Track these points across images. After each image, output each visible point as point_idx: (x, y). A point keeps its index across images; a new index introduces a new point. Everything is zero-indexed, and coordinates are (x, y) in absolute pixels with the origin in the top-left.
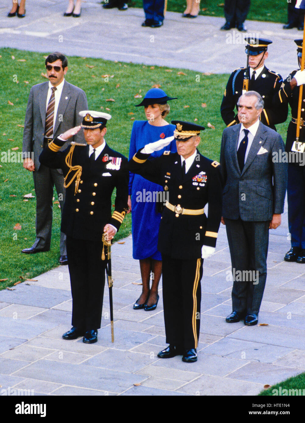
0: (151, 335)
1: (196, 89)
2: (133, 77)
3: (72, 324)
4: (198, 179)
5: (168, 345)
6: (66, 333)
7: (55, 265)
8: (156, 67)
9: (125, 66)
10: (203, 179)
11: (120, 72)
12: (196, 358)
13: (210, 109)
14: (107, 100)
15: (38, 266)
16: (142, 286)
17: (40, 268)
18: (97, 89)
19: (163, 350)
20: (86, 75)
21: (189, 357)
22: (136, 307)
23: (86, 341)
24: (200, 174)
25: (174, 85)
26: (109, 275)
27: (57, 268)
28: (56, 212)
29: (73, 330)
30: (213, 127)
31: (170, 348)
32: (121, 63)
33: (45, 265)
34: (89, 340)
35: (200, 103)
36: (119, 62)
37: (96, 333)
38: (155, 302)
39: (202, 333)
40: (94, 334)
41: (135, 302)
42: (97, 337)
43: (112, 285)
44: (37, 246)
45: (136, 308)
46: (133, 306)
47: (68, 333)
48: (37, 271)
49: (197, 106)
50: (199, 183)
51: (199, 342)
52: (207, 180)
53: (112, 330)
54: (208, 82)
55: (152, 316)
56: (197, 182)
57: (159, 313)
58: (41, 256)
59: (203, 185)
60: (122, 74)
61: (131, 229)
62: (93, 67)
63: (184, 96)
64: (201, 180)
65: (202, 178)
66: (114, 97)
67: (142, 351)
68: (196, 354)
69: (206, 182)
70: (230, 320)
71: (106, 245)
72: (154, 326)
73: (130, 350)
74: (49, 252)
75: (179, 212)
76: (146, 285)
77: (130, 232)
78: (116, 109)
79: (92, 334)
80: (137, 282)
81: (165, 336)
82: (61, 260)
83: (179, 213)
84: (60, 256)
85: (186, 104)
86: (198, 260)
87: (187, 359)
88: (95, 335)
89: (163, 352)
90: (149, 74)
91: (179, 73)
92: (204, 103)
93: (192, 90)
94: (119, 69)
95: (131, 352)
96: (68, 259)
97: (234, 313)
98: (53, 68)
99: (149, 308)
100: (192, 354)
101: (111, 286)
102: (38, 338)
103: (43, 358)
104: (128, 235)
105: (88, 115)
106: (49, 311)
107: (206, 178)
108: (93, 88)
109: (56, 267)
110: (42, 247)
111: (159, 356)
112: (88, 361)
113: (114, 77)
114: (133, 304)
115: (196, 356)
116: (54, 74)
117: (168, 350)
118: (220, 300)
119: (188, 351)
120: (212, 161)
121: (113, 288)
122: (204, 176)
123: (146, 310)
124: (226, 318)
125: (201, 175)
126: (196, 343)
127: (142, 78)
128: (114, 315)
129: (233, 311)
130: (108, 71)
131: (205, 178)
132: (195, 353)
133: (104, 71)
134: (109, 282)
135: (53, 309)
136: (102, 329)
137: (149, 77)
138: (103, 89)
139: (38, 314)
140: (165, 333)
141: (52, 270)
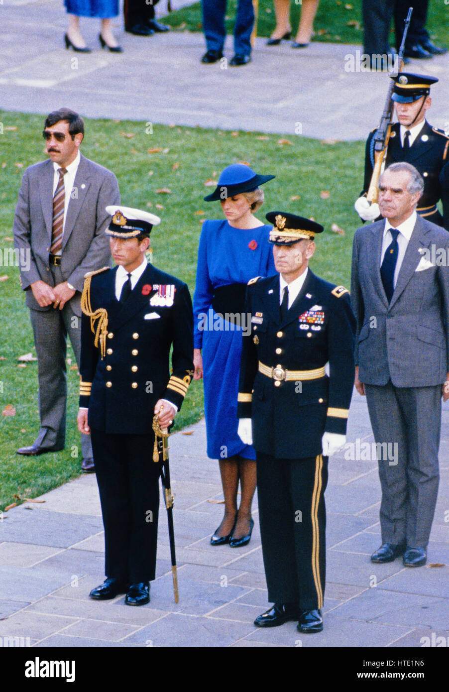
0: (243, 589)
1: (310, 168)
2: (200, 150)
3: (106, 574)
4: (308, 318)
5: (272, 604)
6: (96, 589)
7: (74, 474)
8: (242, 133)
9: (188, 133)
10: (318, 319)
11: (179, 143)
12: (320, 625)
13: (336, 201)
14: (157, 191)
15: (45, 477)
16: (224, 506)
17: (48, 480)
18: (139, 172)
19: (264, 614)
20: (121, 150)
21: (308, 624)
22: (216, 541)
23: (131, 602)
24: (311, 309)
25: (273, 163)
26: (166, 488)
27: (78, 479)
28: (74, 384)
29: (108, 584)
30: (341, 232)
31: (275, 610)
32: (181, 127)
33: (58, 475)
34: (136, 600)
35: (318, 191)
36: (178, 127)
37: (146, 588)
38: (247, 532)
39: (331, 583)
40: (143, 588)
41: (214, 533)
42: (148, 595)
43: (173, 504)
44: (42, 443)
45: (215, 543)
46: (210, 540)
47: (99, 589)
48: (44, 486)
49: (313, 196)
50: (310, 324)
51: (325, 598)
52: (324, 320)
53: (175, 581)
54: (331, 155)
55: (243, 555)
56: (306, 323)
57: (255, 550)
58: (50, 460)
59: (319, 328)
60: (182, 146)
61: (204, 409)
62: (133, 136)
63: (290, 181)
64: (314, 321)
65: (316, 316)
66: (170, 185)
67: (228, 617)
68: (321, 619)
69: (322, 322)
70: (378, 559)
71: (160, 435)
72: (246, 573)
73: (205, 616)
74: (64, 451)
75: (280, 378)
76: (230, 502)
77: (202, 414)
78: (174, 205)
79: (140, 589)
80: (216, 498)
81: (266, 590)
82: (84, 464)
83: (280, 380)
84: (83, 459)
85: (294, 193)
86: (318, 457)
87: (305, 627)
88: (145, 591)
89: (264, 616)
90: (230, 144)
91: (281, 141)
92: (324, 190)
93: (304, 169)
94: (177, 138)
95: (209, 618)
96: (95, 462)
97: (385, 546)
98: (53, 136)
99: (238, 543)
100: (314, 618)
101: (171, 506)
102: (47, 598)
103: (56, 633)
104: (199, 420)
105: (118, 215)
106: (66, 551)
107: (323, 317)
108: (134, 171)
109: (76, 477)
110: (52, 444)
111: (257, 624)
112: (134, 635)
113: (170, 152)
114: (209, 536)
115: (321, 622)
116: (55, 146)
117: (272, 613)
118: (360, 524)
119: (307, 614)
120: (333, 287)
121: (174, 510)
122: (319, 313)
123: (231, 546)
124: (371, 555)
125: (314, 312)
126: (319, 600)
127: (218, 152)
128: (176, 557)
129: (383, 544)
130: (158, 142)
131: (320, 316)
132: (318, 616)
133: (151, 142)
134: (167, 500)
135: (72, 549)
136: (158, 580)
137: (230, 149)
138: (151, 173)
139: (47, 558)
140: (265, 584)
141: (70, 482)
